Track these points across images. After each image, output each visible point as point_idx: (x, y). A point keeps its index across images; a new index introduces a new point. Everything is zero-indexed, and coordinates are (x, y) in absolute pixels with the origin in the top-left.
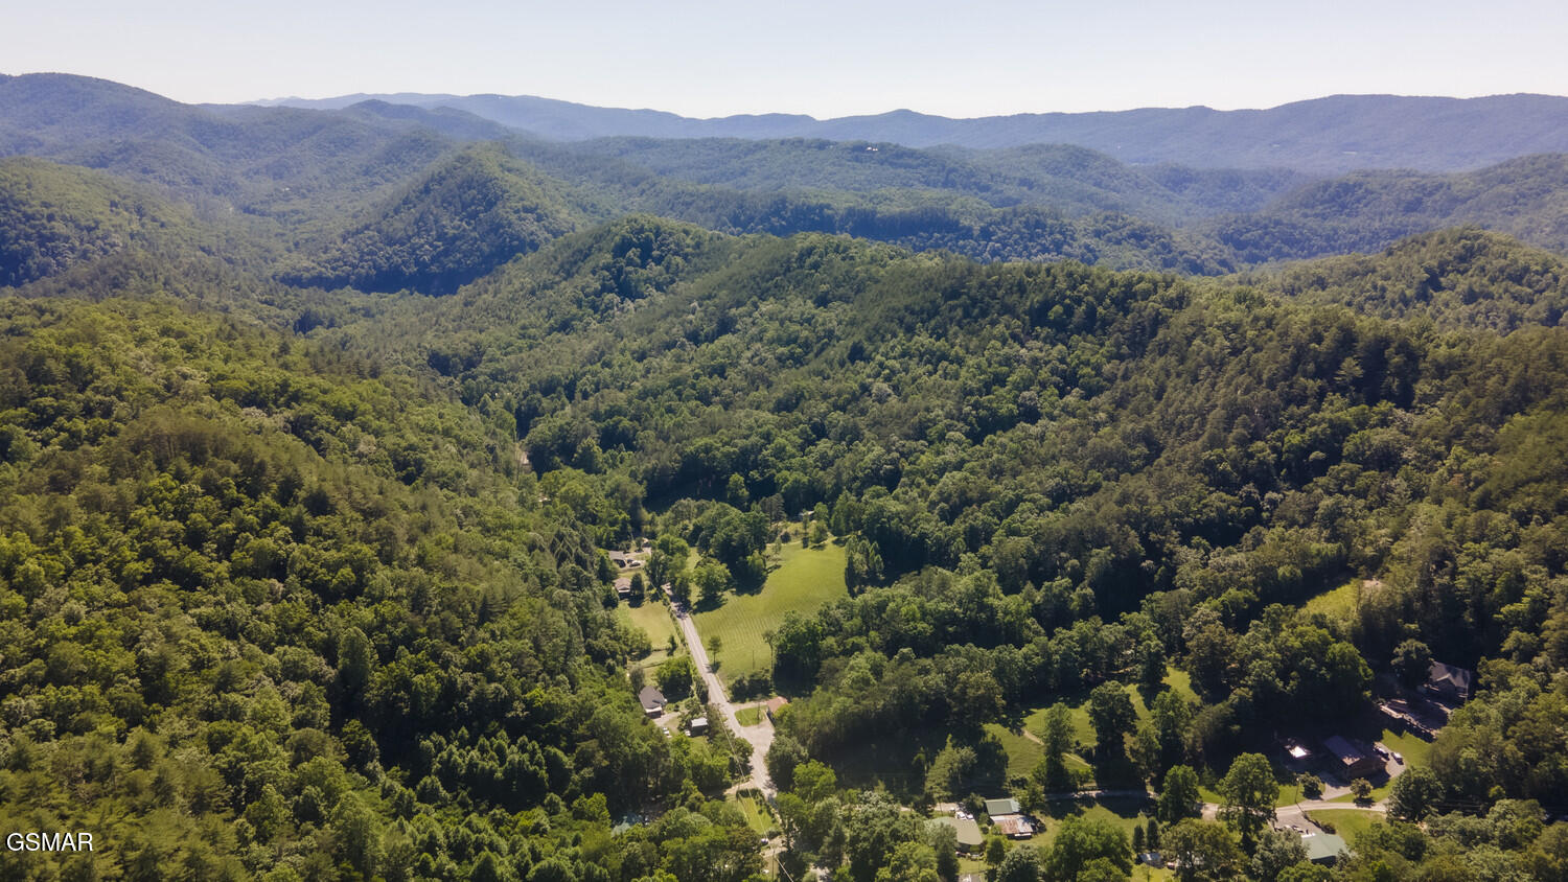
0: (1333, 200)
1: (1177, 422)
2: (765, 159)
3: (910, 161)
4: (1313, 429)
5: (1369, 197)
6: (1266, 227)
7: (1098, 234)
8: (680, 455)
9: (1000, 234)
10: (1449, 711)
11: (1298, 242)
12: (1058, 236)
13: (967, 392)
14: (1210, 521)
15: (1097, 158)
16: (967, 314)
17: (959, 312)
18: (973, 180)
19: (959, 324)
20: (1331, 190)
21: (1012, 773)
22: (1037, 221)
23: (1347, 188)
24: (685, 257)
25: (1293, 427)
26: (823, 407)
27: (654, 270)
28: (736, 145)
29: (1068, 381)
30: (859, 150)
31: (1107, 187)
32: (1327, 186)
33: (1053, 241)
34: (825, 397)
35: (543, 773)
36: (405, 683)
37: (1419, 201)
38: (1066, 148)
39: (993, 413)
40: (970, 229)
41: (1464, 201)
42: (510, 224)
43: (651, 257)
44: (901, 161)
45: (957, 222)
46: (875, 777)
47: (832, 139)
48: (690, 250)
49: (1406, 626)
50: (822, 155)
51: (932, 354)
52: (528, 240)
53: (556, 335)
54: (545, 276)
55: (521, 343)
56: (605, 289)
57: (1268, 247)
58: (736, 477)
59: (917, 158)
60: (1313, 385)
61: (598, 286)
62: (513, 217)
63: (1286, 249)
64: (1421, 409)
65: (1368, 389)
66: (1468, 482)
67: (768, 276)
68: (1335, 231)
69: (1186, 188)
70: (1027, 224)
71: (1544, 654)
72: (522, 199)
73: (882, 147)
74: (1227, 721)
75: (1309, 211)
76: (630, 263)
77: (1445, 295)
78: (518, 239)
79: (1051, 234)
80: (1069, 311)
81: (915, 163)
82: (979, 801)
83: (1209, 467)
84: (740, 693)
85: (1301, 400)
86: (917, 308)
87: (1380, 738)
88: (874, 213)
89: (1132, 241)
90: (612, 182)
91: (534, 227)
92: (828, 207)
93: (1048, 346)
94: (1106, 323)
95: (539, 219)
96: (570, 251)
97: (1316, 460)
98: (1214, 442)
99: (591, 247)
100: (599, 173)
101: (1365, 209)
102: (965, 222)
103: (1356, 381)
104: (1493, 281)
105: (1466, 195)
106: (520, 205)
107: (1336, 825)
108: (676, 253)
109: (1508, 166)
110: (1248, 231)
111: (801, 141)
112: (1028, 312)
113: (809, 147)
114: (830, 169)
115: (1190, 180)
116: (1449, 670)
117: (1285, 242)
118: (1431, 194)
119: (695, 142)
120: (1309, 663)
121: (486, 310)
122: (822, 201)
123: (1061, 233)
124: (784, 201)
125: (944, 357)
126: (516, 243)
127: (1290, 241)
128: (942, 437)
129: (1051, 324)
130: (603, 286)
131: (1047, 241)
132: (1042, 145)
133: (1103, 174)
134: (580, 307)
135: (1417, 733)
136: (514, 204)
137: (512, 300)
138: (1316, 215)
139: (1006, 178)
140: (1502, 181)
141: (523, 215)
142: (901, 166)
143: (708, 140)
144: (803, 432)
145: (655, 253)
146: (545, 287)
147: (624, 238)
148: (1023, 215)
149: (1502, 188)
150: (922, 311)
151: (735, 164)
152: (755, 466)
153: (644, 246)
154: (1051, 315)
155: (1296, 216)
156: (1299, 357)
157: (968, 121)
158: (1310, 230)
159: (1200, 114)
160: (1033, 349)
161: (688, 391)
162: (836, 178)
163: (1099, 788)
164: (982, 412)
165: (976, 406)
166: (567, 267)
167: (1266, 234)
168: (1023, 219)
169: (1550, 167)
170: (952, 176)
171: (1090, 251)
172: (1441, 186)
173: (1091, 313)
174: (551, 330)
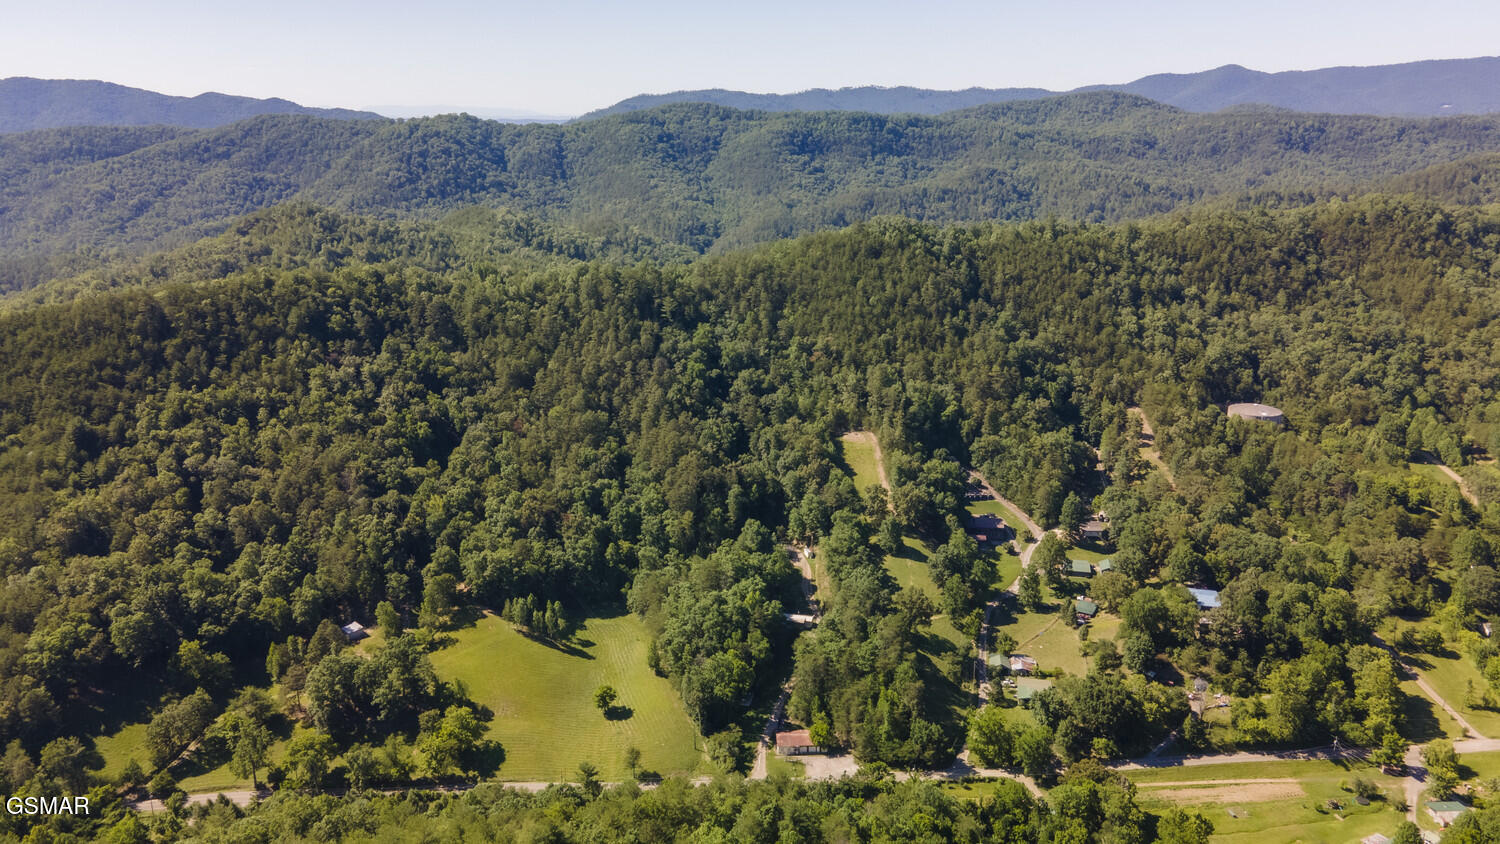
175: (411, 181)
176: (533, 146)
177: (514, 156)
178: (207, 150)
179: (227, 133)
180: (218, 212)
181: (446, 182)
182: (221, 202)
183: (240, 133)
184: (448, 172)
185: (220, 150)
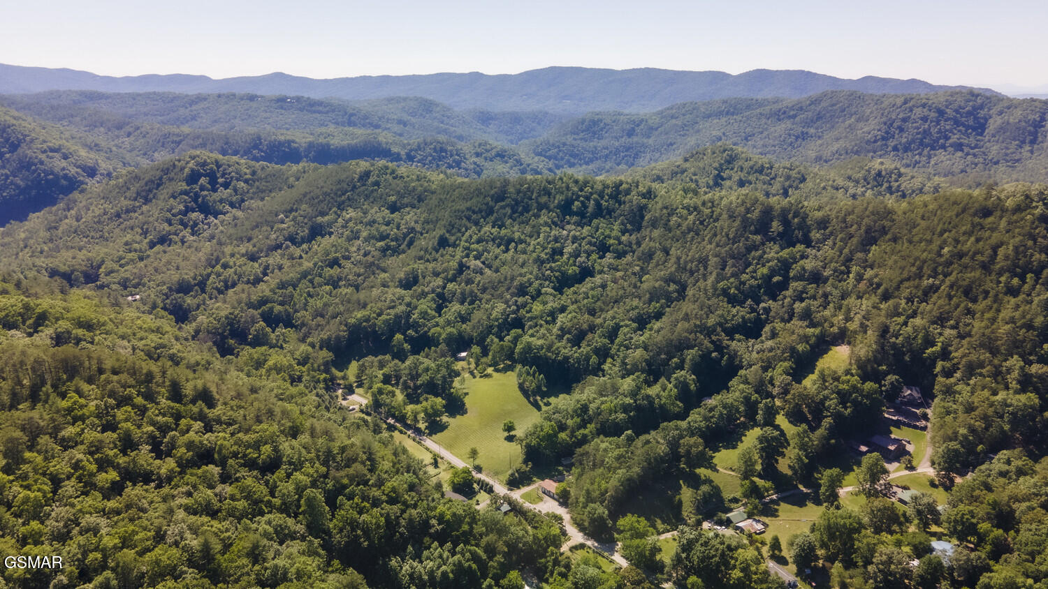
0: (588, 130)
1: (688, 267)
2: (208, 108)
3: (321, 108)
4: (770, 264)
5: (607, 127)
6: (559, 147)
7: (478, 155)
8: (346, 325)
9: (419, 157)
10: (918, 411)
11: (578, 155)
12: (457, 157)
13: (540, 262)
14: (738, 325)
15: (437, 105)
16: (514, 212)
17: (509, 211)
18: (368, 121)
19: (510, 217)
20: (586, 123)
21: (727, 495)
22: (441, 148)
23: (594, 123)
24: (246, 181)
25: (758, 264)
26: (439, 281)
27: (223, 193)
28: (175, 98)
29: (603, 249)
30: (281, 101)
31: (447, 124)
32: (583, 122)
33: (454, 161)
34: (436, 274)
35: (474, 566)
36: (354, 524)
37: (633, 129)
38: (416, 99)
39: (563, 274)
40: (398, 154)
41: (657, 129)
42: (42, 163)
43: (218, 183)
44: (313, 108)
45: (390, 150)
46: (652, 517)
47: (259, 93)
48: (247, 176)
49: (880, 368)
50: (254, 105)
51: (502, 239)
52: (61, 174)
53: (158, 248)
54: (125, 203)
55: (130, 256)
56: (188, 210)
57: (562, 159)
58: (399, 337)
59: (325, 107)
60: (758, 238)
61: (182, 207)
62: (43, 157)
63: (572, 160)
64: (818, 247)
65: (787, 239)
66: (872, 285)
67: (339, 193)
68: (595, 147)
69: (490, 124)
70: (435, 149)
71: (959, 372)
72: (44, 142)
73: (298, 99)
74: (827, 438)
75: (576, 136)
76: (203, 188)
77: (728, 183)
78: (52, 173)
79: (451, 156)
80: (584, 205)
81: (325, 110)
82: (724, 516)
83: (725, 292)
84: (514, 483)
85: (755, 248)
86: (477, 209)
87: (891, 433)
88: (328, 145)
89: (498, 158)
90: (95, 126)
91: (64, 164)
92: (294, 141)
93: (579, 228)
94: (610, 212)
95: (65, 157)
96: (142, 183)
97: (778, 282)
98: (720, 278)
99: (161, 179)
100: (78, 119)
101: (607, 135)
102: (395, 149)
103: (780, 234)
104: (749, 173)
105: (656, 126)
106: (45, 146)
107: (908, 485)
108: (238, 180)
109: (672, 109)
110: (550, 150)
111: (234, 95)
112: (558, 207)
113: (242, 99)
114: (265, 115)
115: (492, 119)
116: (908, 389)
117: (571, 156)
118: (638, 125)
119: (139, 95)
120: (856, 397)
121: (75, 232)
122: (288, 138)
123: (457, 155)
124: (259, 138)
125: (510, 240)
126: (51, 177)
127: (574, 156)
128: (539, 293)
129: (576, 214)
130: (186, 207)
131: (450, 160)
132: (400, 97)
133: (443, 116)
134: (170, 224)
135: (909, 425)
136: (40, 146)
137: (99, 222)
138: (581, 139)
139: (388, 119)
140: (672, 117)
141: (51, 154)
142: (315, 112)
143: (150, 93)
144: (433, 299)
145: (221, 180)
146: (128, 211)
147: (192, 170)
148: (432, 144)
149: (674, 121)
150: (480, 211)
151: (182, 112)
152: (409, 326)
153: (212, 176)
154: (574, 208)
155: (569, 139)
156: (746, 223)
157: (326, 81)
158: (583, 148)
159: (476, 77)
160: (571, 230)
161: (317, 280)
162: (271, 120)
163: (776, 493)
164: (557, 274)
165: (551, 269)
166: (144, 194)
167: (560, 151)
168: (432, 146)
169: (694, 109)
170: (352, 118)
171: (478, 166)
172: (642, 120)
173: (598, 205)
174: (152, 245)
175: (883, 138)
176: (1015, 116)
177: (994, 124)
178: (785, 113)
179: (801, 102)
180: (769, 152)
181: (913, 141)
182: (774, 146)
183: (808, 102)
184: (918, 134)
185: (792, 113)
